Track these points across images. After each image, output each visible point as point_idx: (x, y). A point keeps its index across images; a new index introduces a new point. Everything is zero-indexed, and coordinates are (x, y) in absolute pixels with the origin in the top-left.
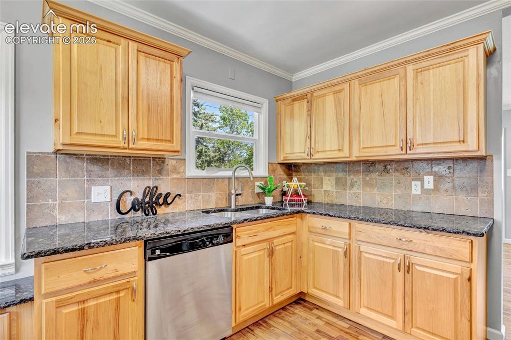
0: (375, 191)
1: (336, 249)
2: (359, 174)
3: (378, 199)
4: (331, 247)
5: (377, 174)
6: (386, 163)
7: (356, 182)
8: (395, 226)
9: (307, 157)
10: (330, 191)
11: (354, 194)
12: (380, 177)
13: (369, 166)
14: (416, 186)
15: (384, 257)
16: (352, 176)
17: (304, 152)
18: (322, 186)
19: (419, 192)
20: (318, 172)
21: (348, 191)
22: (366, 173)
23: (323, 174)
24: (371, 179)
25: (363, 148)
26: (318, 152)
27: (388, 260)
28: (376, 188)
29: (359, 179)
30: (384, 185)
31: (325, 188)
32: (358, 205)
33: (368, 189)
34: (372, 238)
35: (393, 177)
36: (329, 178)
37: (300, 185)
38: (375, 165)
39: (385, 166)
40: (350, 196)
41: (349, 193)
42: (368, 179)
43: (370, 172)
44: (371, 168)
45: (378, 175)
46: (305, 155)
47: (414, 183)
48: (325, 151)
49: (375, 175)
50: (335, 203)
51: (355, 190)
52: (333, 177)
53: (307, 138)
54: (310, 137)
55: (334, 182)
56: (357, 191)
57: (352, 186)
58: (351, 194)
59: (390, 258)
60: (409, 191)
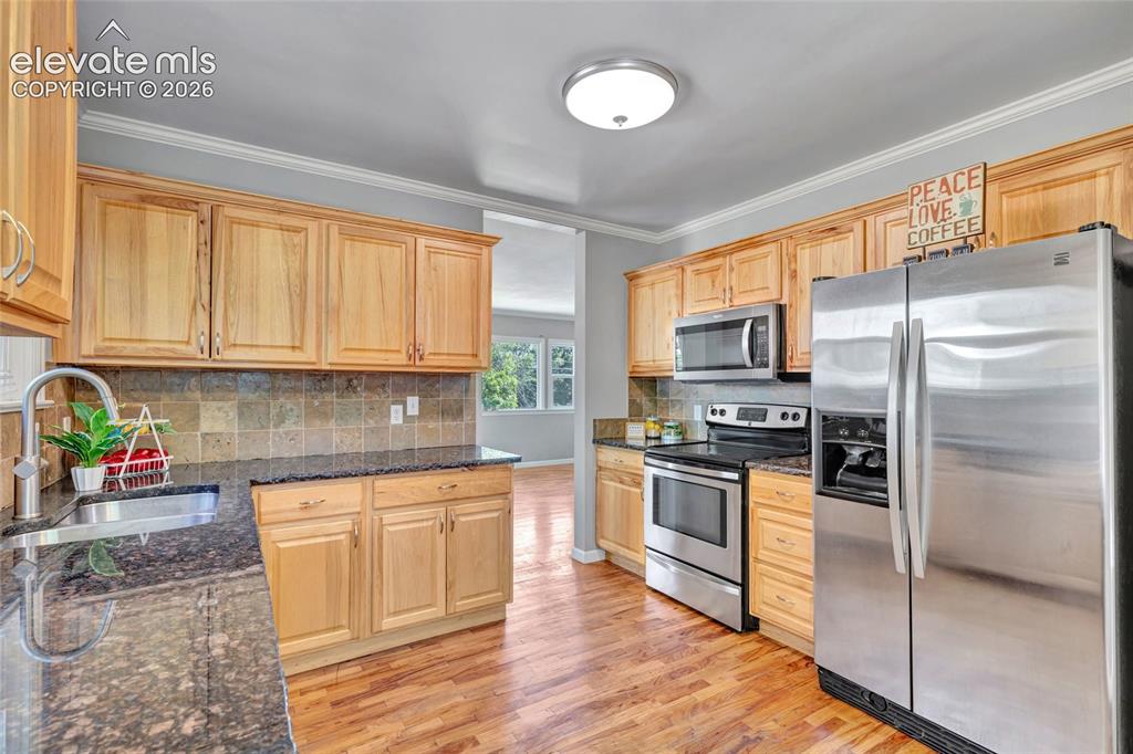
0: (332, 424)
1: (333, 538)
2: (298, 395)
3: (336, 438)
4: (323, 540)
5: (334, 394)
6: (351, 376)
7: (292, 410)
8: (439, 471)
9: (200, 356)
10: (221, 434)
11: (287, 433)
12: (340, 400)
13: (319, 381)
14: (397, 412)
15: (418, 521)
16: (282, 400)
17: (188, 343)
18: (198, 424)
19: (401, 421)
20: (182, 390)
21: (272, 430)
22: (313, 393)
23: (198, 395)
24: (322, 404)
25: (346, 349)
26: (235, 345)
27: (425, 524)
28: (334, 420)
29: (299, 404)
30: (347, 414)
31: (205, 426)
32: (295, 455)
33: (318, 423)
34: (403, 497)
35: (361, 398)
36: (220, 404)
37: (156, 425)
38: (332, 377)
39: (350, 381)
40: (277, 439)
41: (275, 434)
42: (317, 404)
43: (321, 390)
44: (324, 384)
45: (337, 397)
46: (192, 350)
47: (393, 408)
48: (257, 346)
49: (332, 397)
50: (236, 458)
51: (289, 426)
52: (230, 403)
53: (199, 307)
54: (207, 307)
55: (233, 414)
56: (294, 428)
57: (281, 420)
58: (280, 437)
59: (427, 520)
60: (386, 419)
